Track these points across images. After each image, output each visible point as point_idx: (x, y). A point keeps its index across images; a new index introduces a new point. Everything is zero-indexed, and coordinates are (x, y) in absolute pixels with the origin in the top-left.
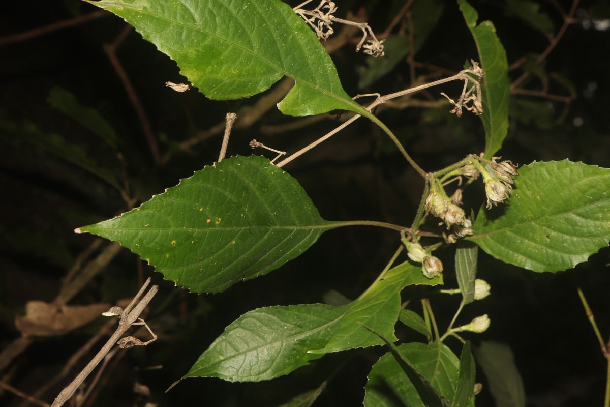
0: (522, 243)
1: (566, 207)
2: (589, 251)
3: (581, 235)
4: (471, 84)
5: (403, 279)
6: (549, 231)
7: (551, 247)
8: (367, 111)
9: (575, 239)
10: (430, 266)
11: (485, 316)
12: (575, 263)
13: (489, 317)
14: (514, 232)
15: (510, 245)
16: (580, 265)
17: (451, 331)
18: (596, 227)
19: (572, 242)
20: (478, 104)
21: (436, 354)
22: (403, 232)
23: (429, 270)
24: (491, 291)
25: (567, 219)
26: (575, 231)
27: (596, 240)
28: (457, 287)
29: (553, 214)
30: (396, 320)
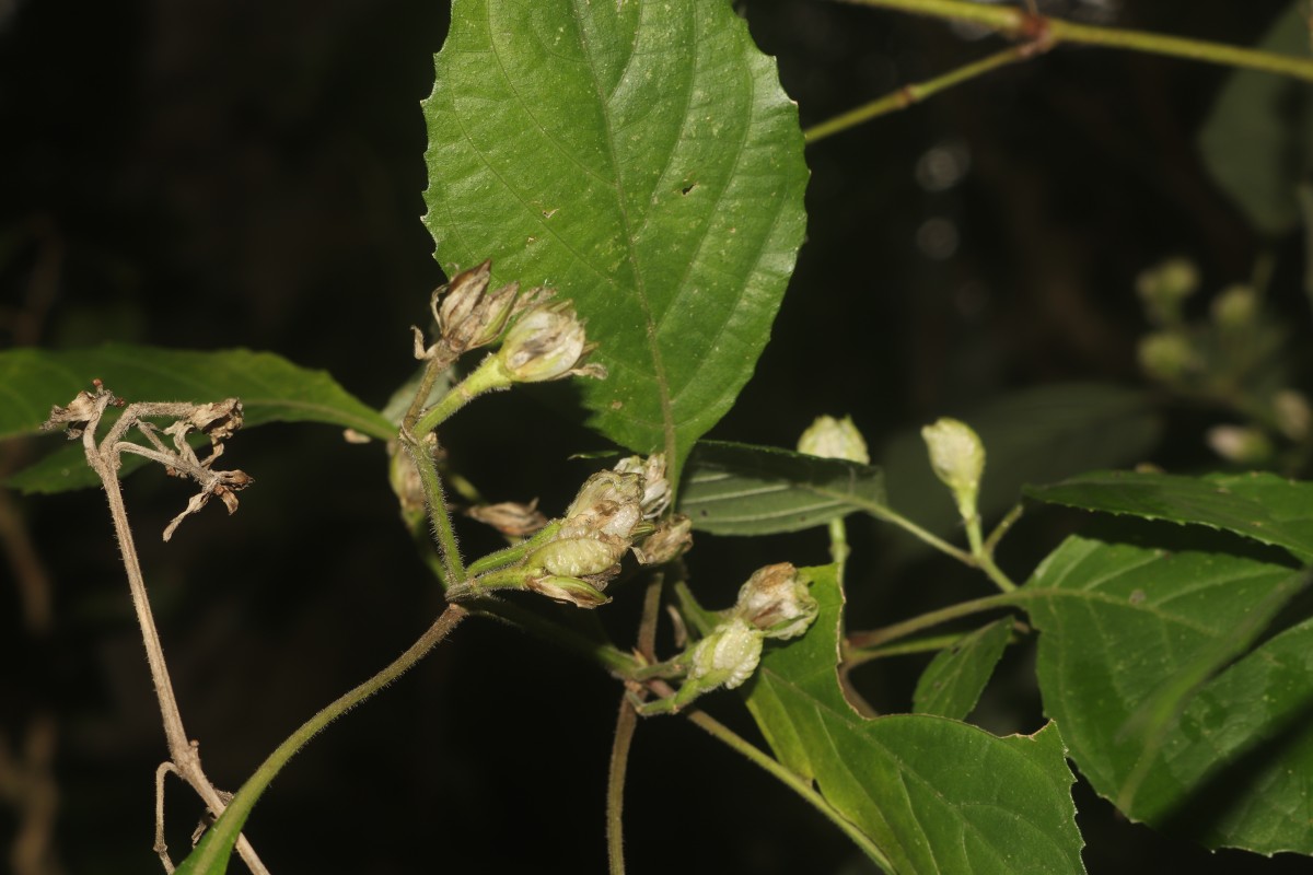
0: (701, 282)
1: (589, 116)
2: (740, 51)
3: (686, 71)
4: (133, 434)
5: (818, 710)
6: (666, 185)
7: (722, 181)
8: (227, 809)
9: (698, 94)
10: (775, 608)
11: (928, 433)
12: (781, 97)
13: (932, 421)
14: (664, 308)
15: (705, 325)
16: (788, 81)
17: (980, 554)
18: (659, 22)
19: (707, 104)
20: (203, 415)
21: (1068, 603)
22: (644, 709)
23: (790, 610)
24: (838, 416)
25: (631, 119)
26: (670, 94)
27: (705, 22)
28: (822, 532)
29: (608, 168)
30: (976, 730)
